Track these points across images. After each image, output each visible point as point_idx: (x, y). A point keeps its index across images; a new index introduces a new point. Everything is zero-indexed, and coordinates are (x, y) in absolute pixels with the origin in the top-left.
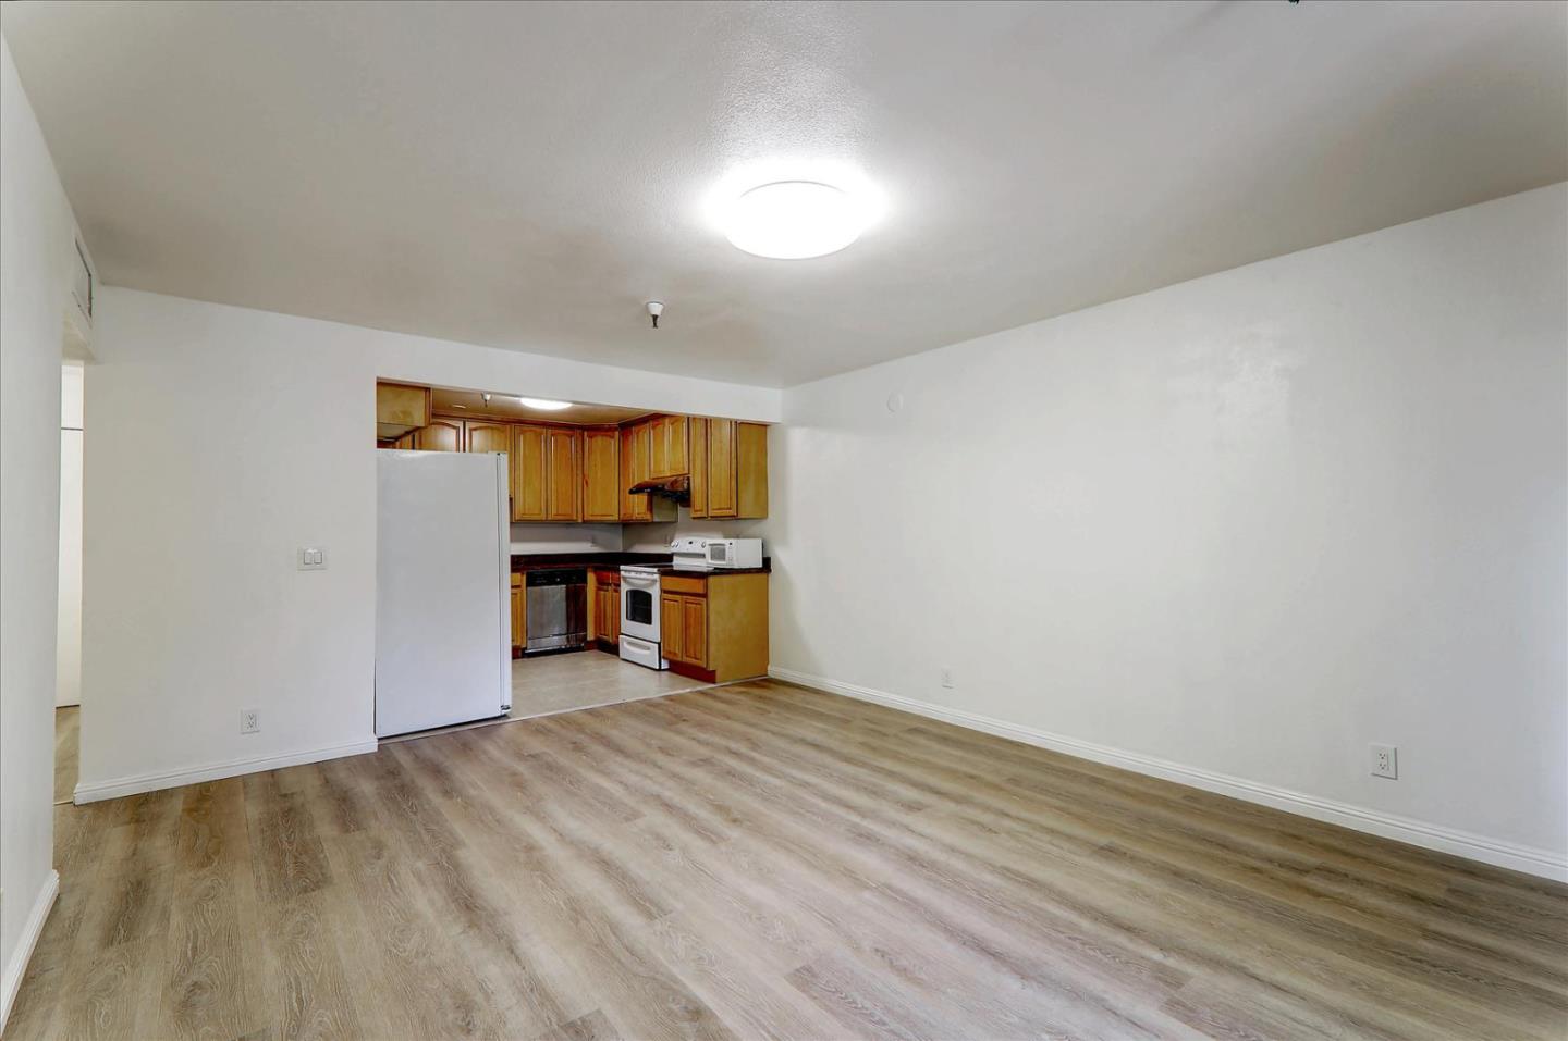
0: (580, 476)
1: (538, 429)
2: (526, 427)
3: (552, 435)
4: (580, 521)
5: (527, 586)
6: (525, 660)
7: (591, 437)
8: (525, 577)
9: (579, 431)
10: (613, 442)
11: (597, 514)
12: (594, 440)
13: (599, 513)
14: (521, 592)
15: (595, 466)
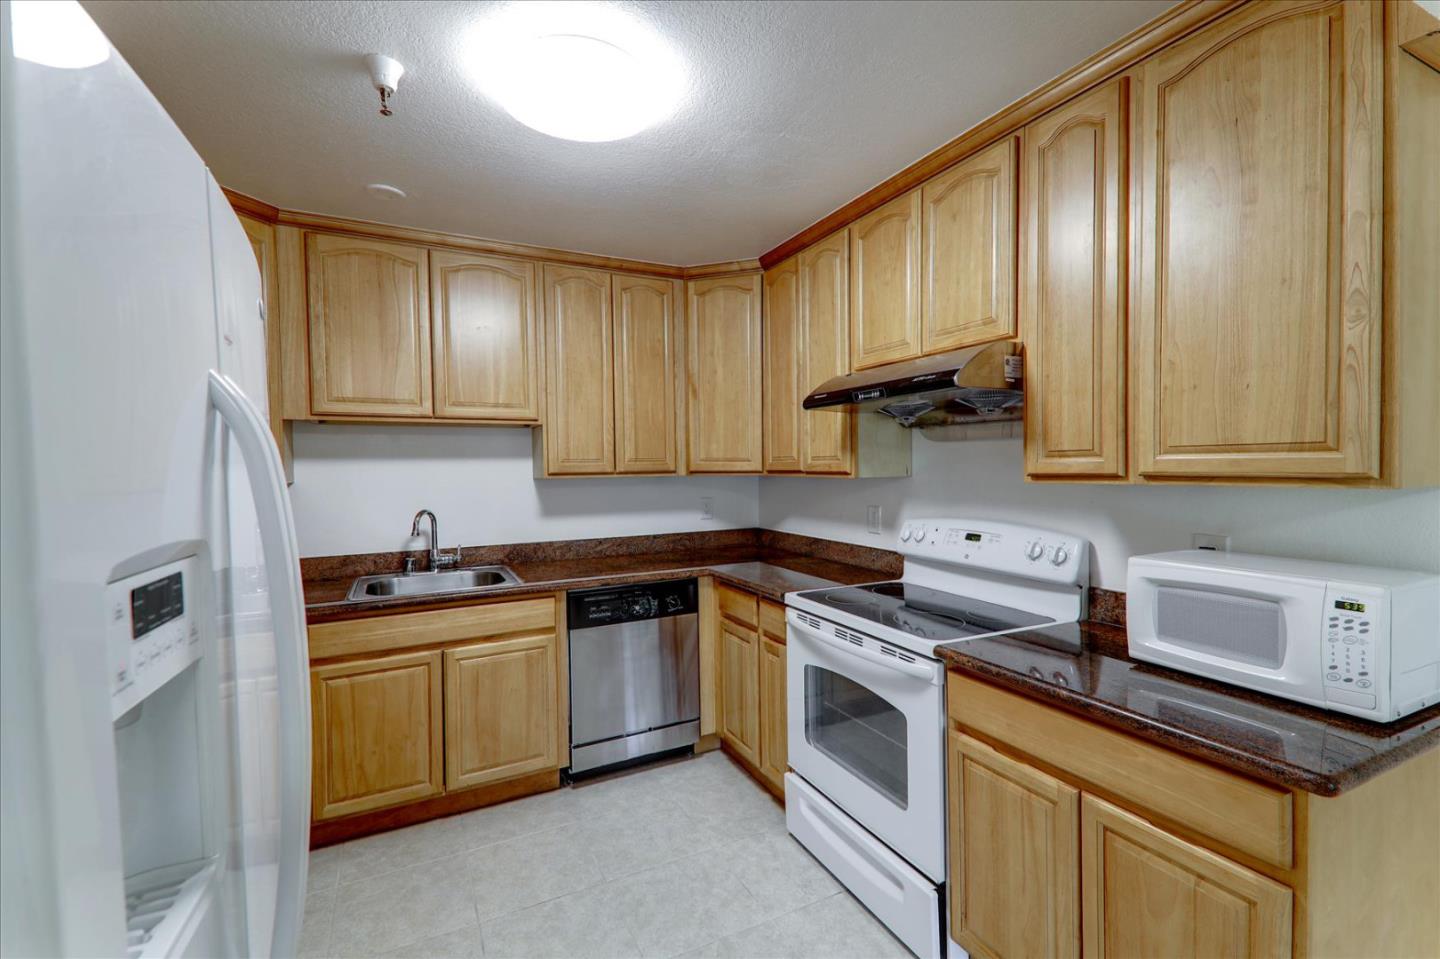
0: (681, 375)
1: (592, 274)
2: (567, 270)
3: (624, 289)
4: (682, 471)
5: (570, 627)
6: (568, 790)
7: (702, 294)
8: (563, 605)
9: (678, 283)
10: (748, 298)
11: (715, 455)
12: (708, 298)
13: (721, 455)
14: (557, 642)
15: (712, 354)
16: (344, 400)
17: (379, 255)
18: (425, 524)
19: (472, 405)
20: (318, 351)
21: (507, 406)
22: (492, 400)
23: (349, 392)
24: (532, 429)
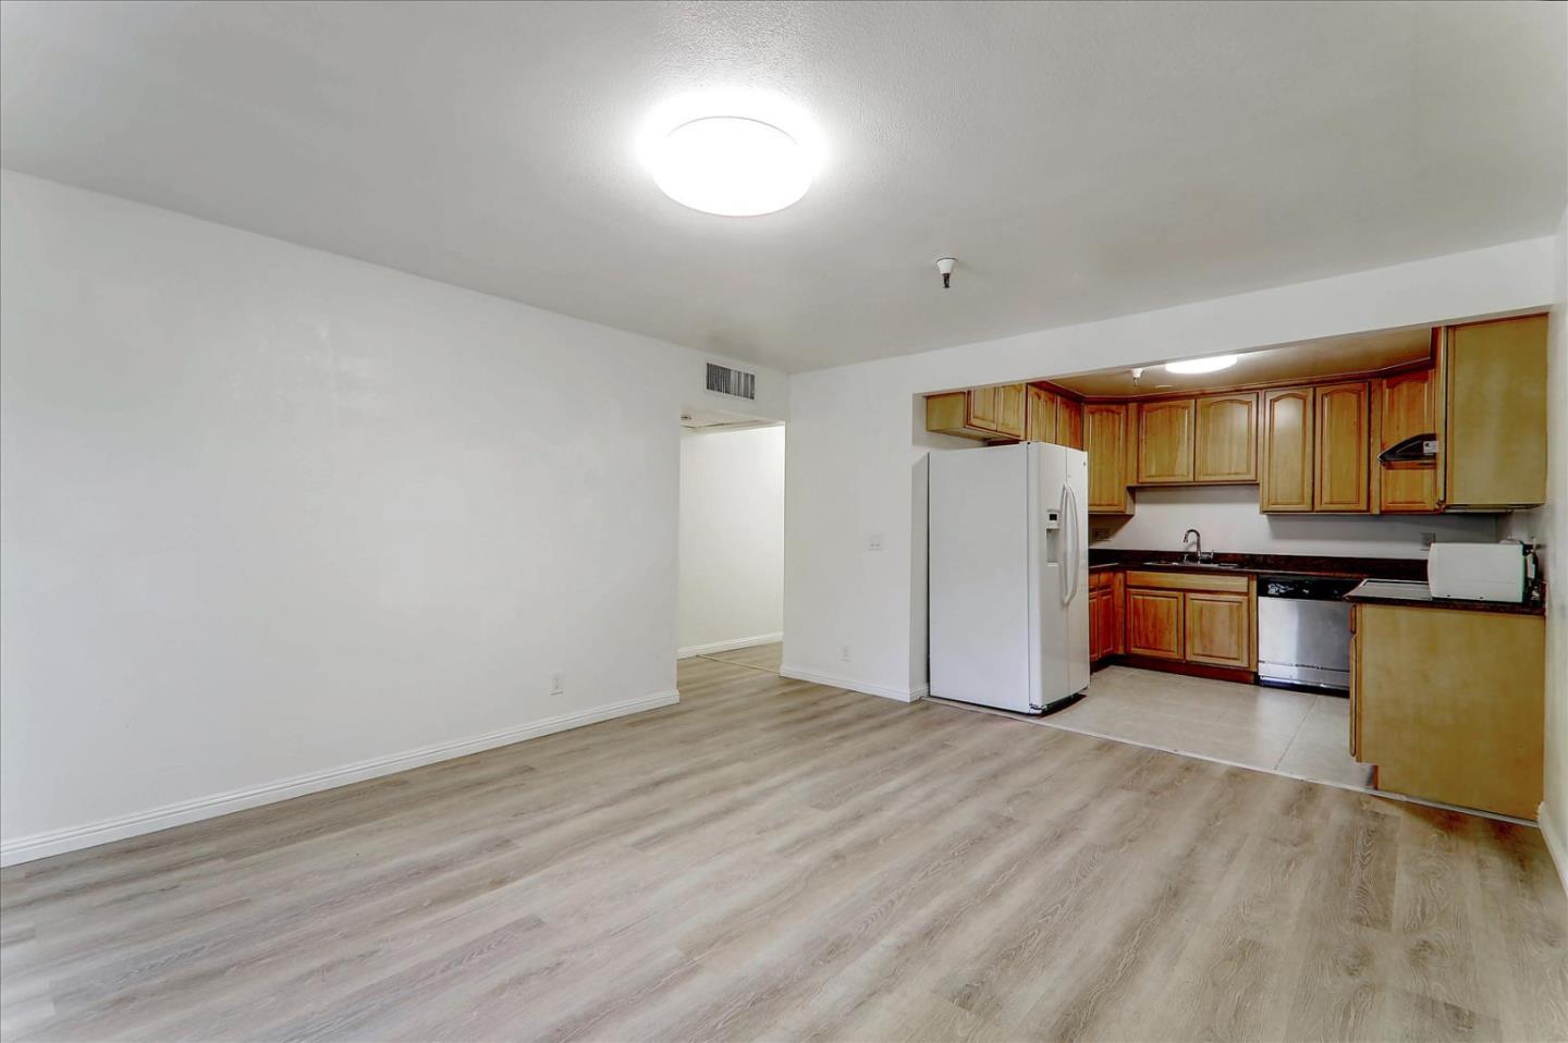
3: (1325, 393)
4: (1376, 511)
11: (1398, 500)
12: (1396, 389)
13: (1402, 500)
14: (1249, 601)
15: (1398, 428)
16: (1152, 476)
17: (1170, 406)
18: (1193, 537)
19: (1215, 475)
20: (1142, 455)
21: (1236, 474)
22: (1227, 471)
23: (1153, 472)
24: (1254, 484)
